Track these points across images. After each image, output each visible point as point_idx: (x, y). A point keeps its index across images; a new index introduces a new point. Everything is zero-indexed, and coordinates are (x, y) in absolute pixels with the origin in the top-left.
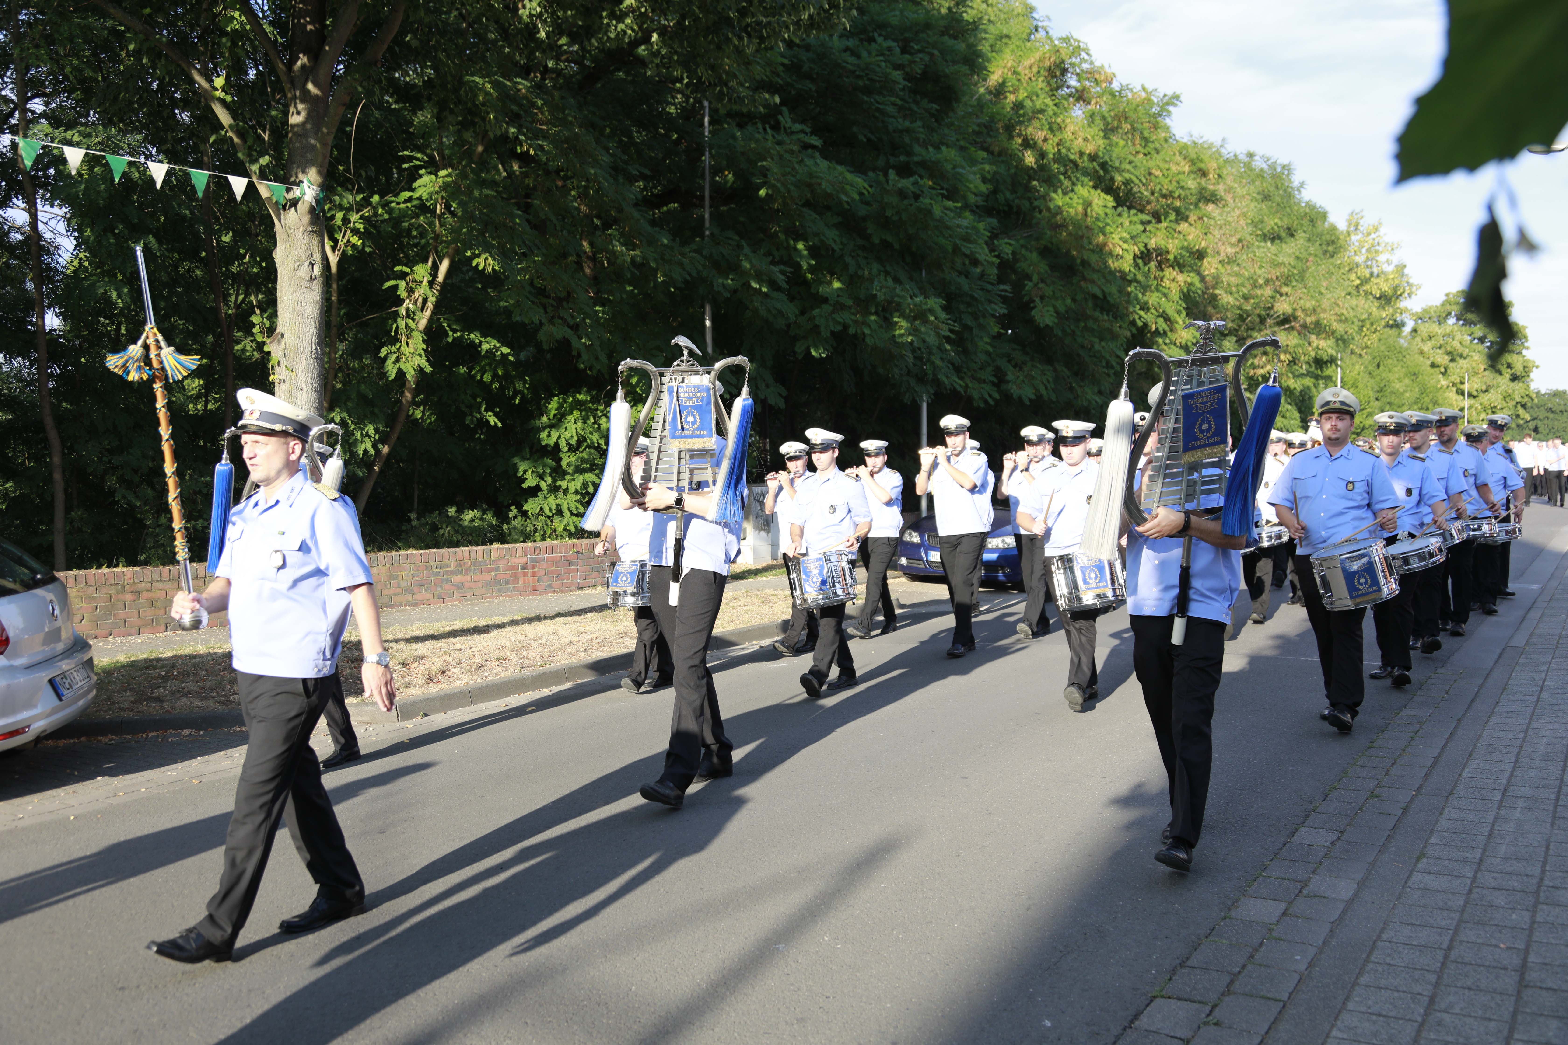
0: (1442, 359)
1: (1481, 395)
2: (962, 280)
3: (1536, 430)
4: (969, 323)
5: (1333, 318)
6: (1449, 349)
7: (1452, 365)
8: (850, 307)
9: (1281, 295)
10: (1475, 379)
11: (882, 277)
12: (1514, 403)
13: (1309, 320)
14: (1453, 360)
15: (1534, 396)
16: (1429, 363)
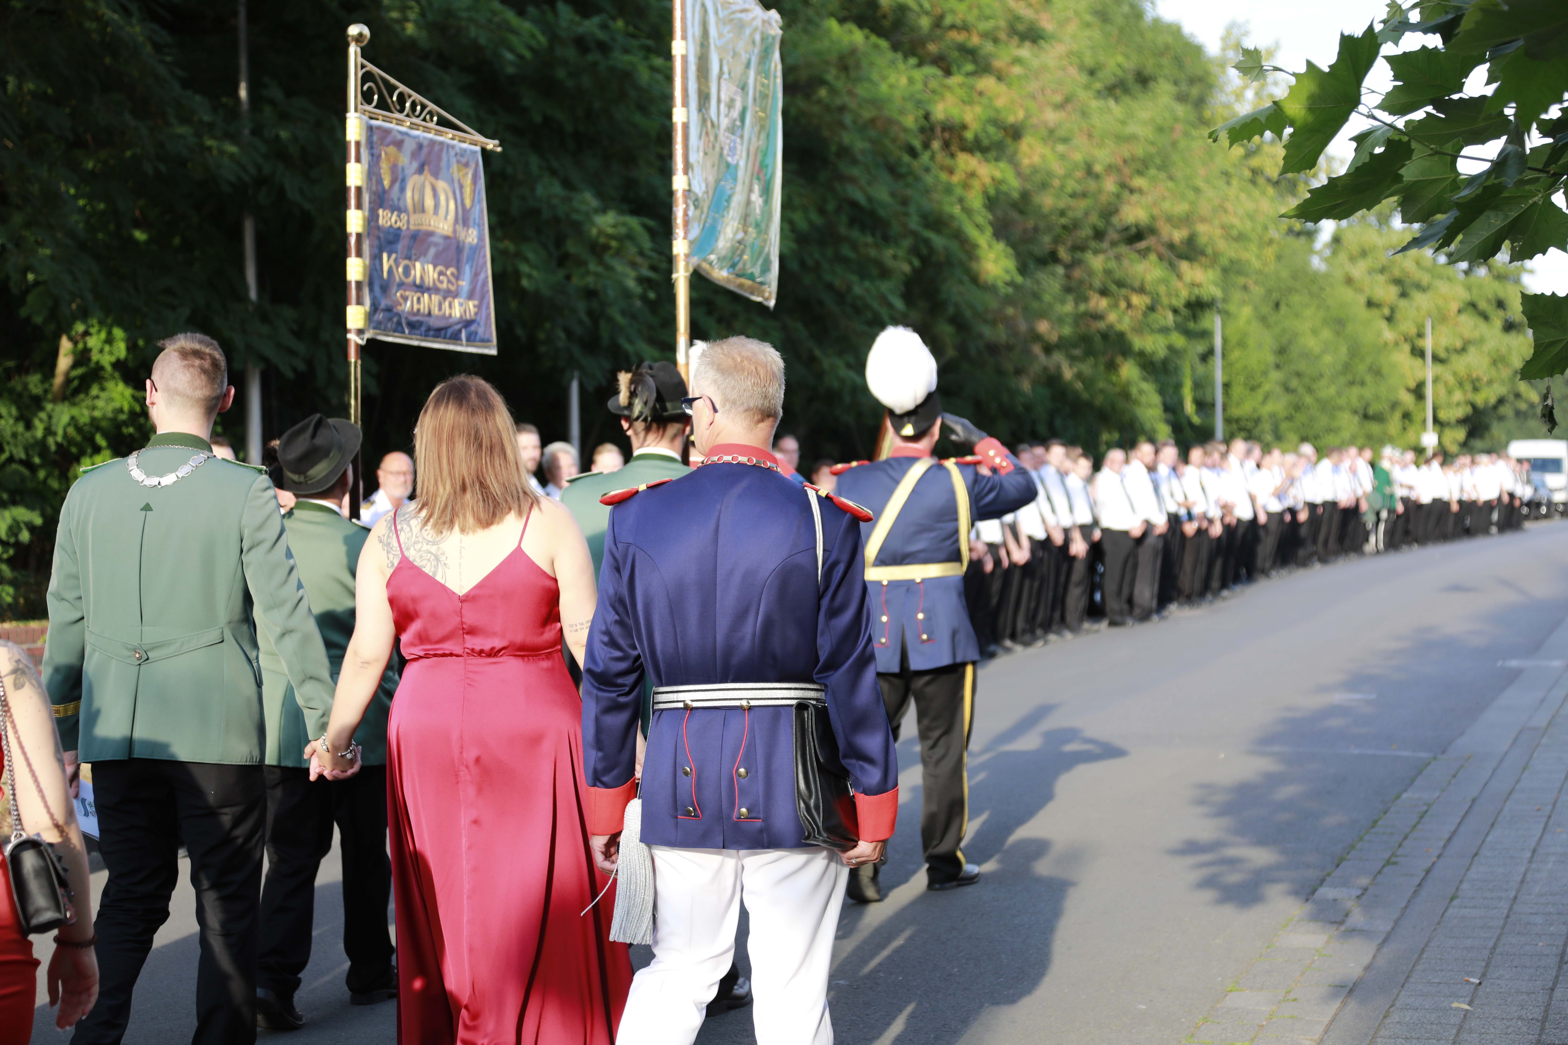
0: (1386, 292)
1: (1456, 357)
5: (1218, 231)
6: (1397, 274)
7: (1404, 303)
10: (1444, 329)
13: (1176, 235)
14: (1403, 294)
16: (1363, 299)
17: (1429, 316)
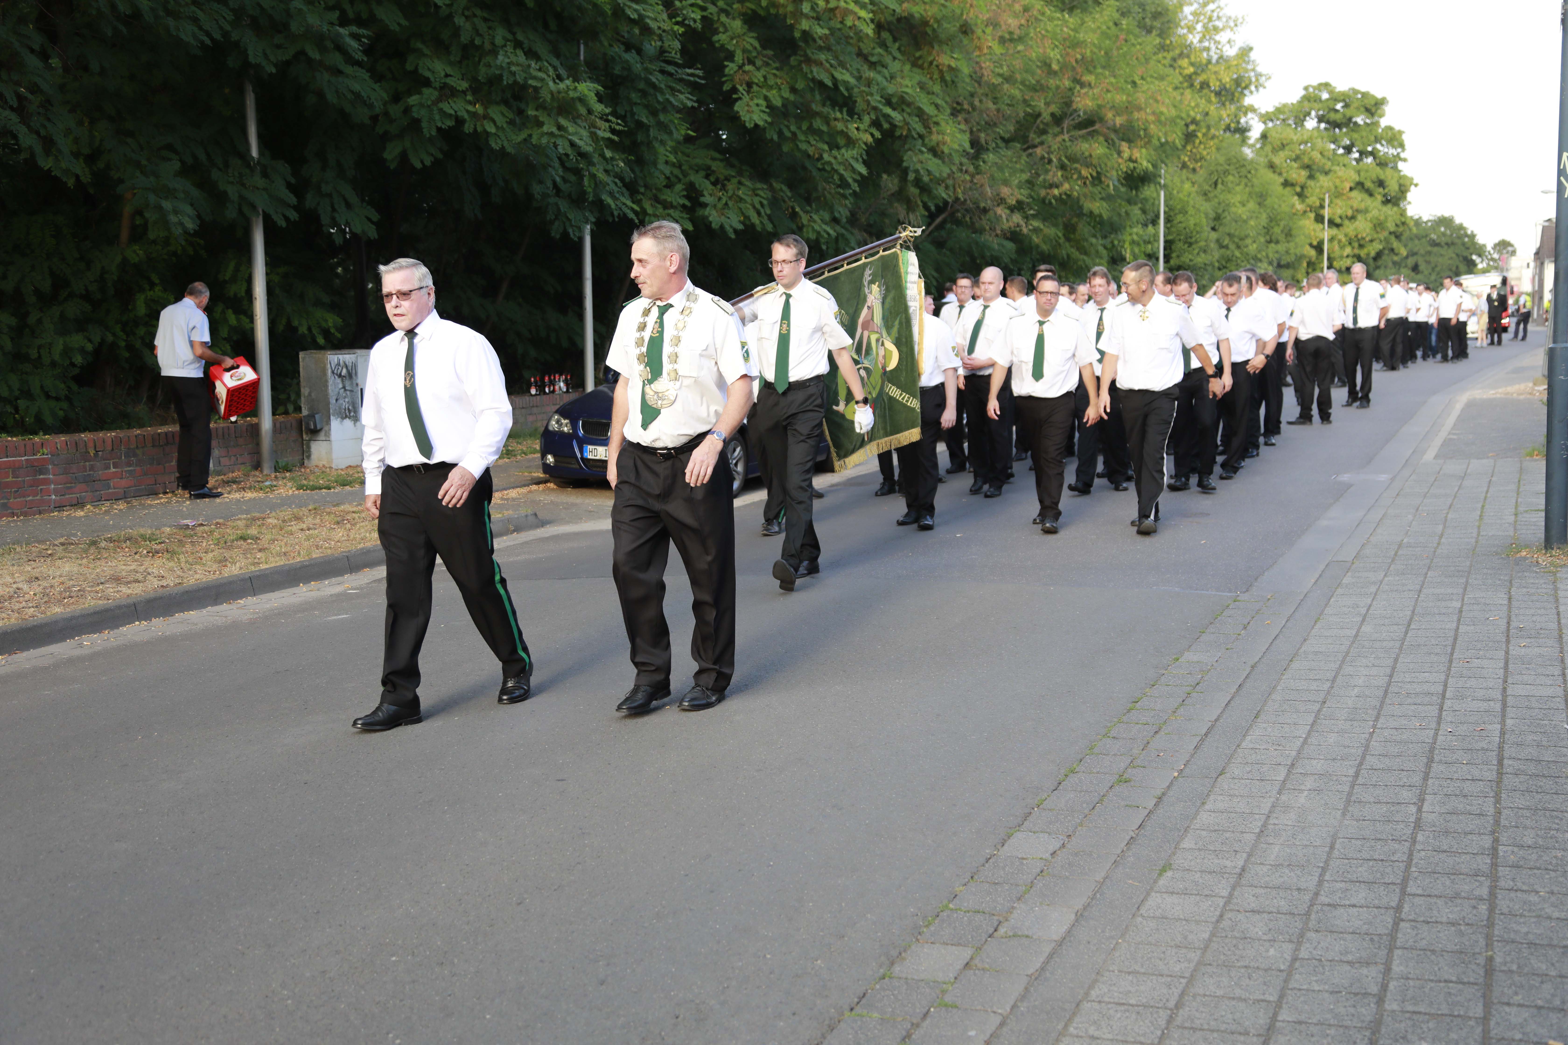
0: (1299, 175)
1: (1346, 222)
2: (631, 57)
3: (1415, 268)
4: (645, 120)
5: (1151, 118)
6: (1306, 160)
7: (1311, 183)
8: (464, 92)
9: (1082, 85)
10: (1339, 202)
11: (509, 49)
12: (1386, 234)
13: (1119, 121)
14: (1311, 177)
15: (1412, 224)
16: (1282, 180)
17: (1328, 192)
